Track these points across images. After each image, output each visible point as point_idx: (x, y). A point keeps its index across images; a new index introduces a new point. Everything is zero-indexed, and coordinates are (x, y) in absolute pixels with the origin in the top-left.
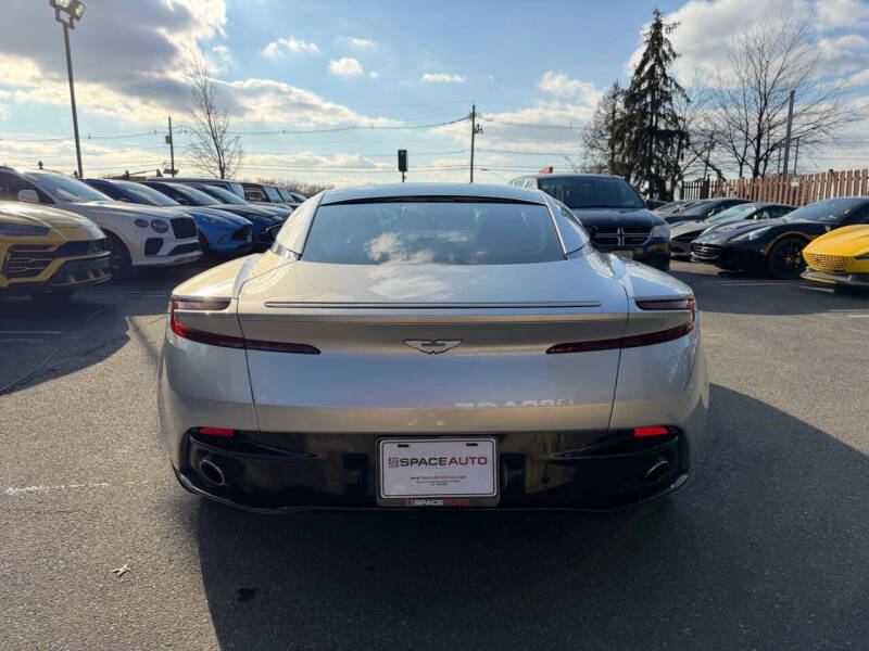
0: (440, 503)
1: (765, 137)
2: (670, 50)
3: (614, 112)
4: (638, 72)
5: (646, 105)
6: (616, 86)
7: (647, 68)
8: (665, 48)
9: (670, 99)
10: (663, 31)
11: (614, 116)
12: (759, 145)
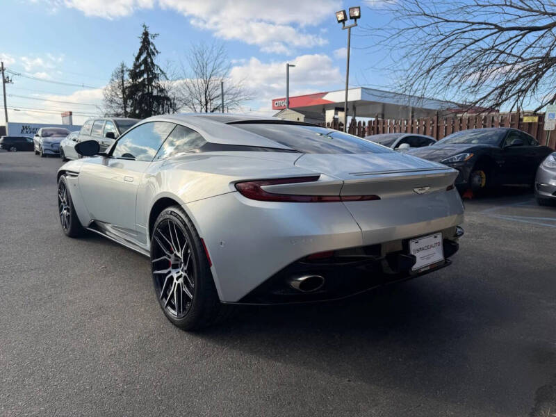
0: (429, 268)
1: (209, 104)
2: (155, 49)
3: (123, 81)
4: (137, 59)
5: (144, 79)
6: (123, 66)
7: (142, 58)
8: (152, 47)
9: (158, 78)
10: (150, 37)
11: (123, 84)
12: (207, 108)
